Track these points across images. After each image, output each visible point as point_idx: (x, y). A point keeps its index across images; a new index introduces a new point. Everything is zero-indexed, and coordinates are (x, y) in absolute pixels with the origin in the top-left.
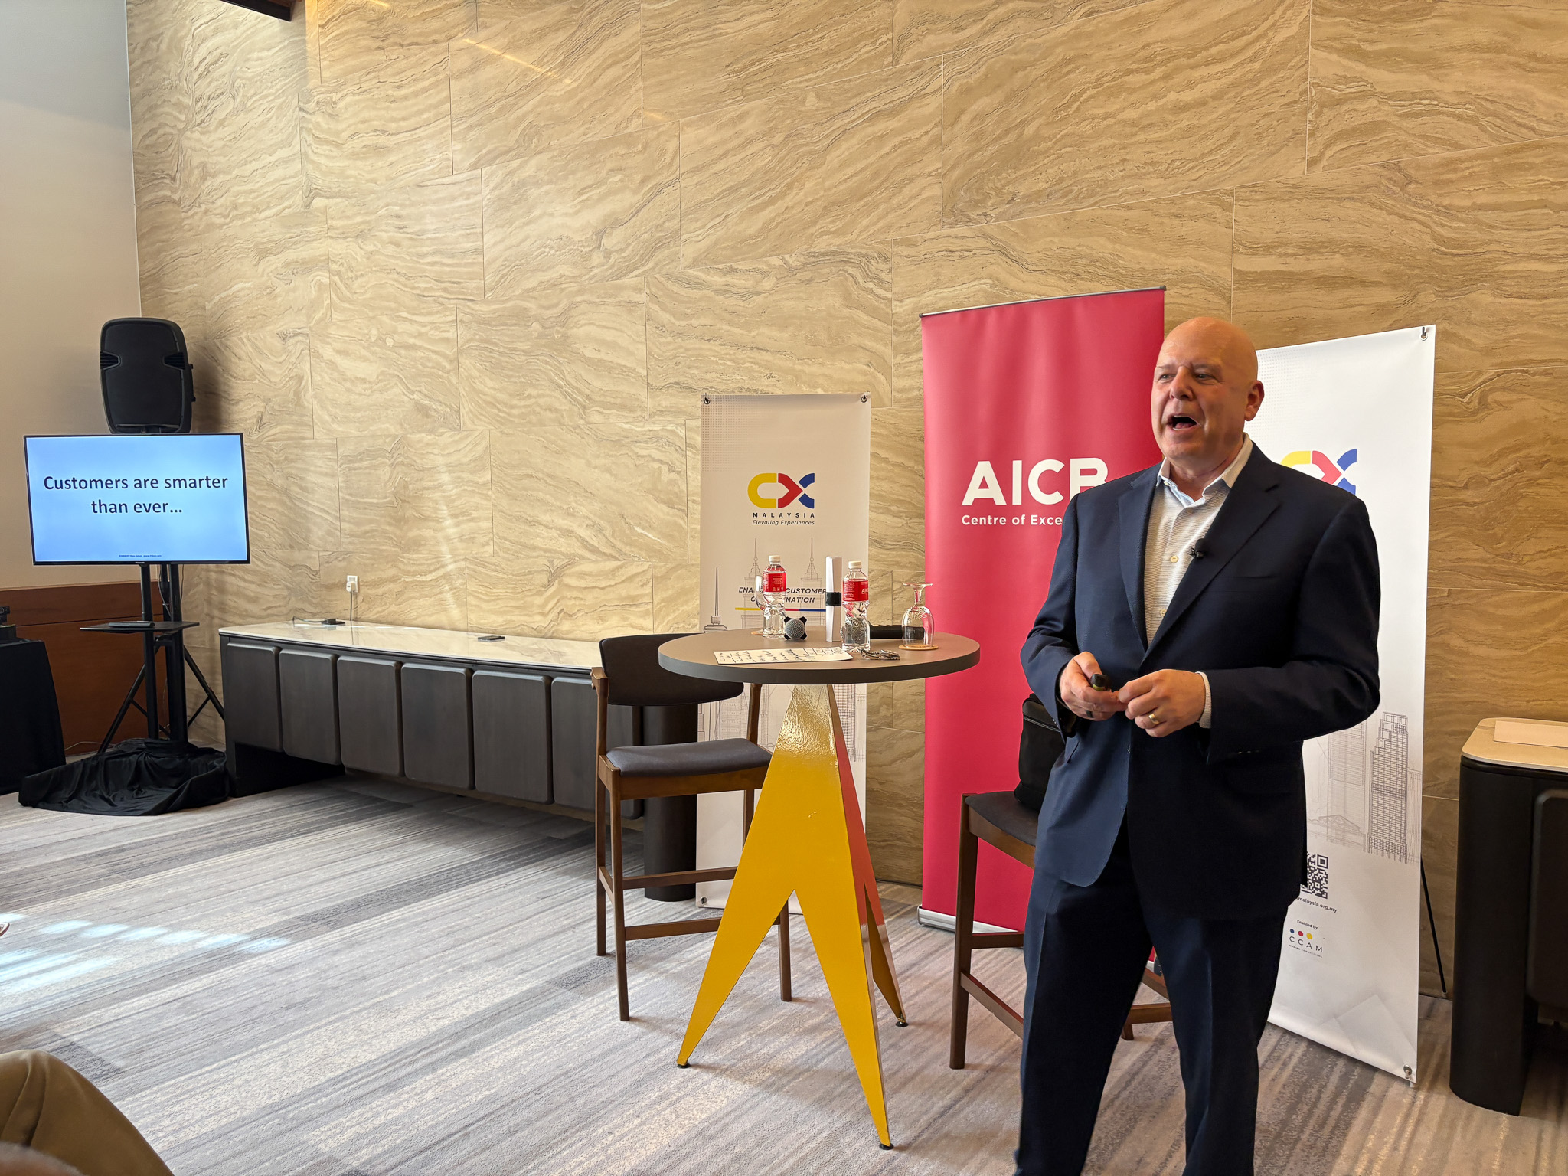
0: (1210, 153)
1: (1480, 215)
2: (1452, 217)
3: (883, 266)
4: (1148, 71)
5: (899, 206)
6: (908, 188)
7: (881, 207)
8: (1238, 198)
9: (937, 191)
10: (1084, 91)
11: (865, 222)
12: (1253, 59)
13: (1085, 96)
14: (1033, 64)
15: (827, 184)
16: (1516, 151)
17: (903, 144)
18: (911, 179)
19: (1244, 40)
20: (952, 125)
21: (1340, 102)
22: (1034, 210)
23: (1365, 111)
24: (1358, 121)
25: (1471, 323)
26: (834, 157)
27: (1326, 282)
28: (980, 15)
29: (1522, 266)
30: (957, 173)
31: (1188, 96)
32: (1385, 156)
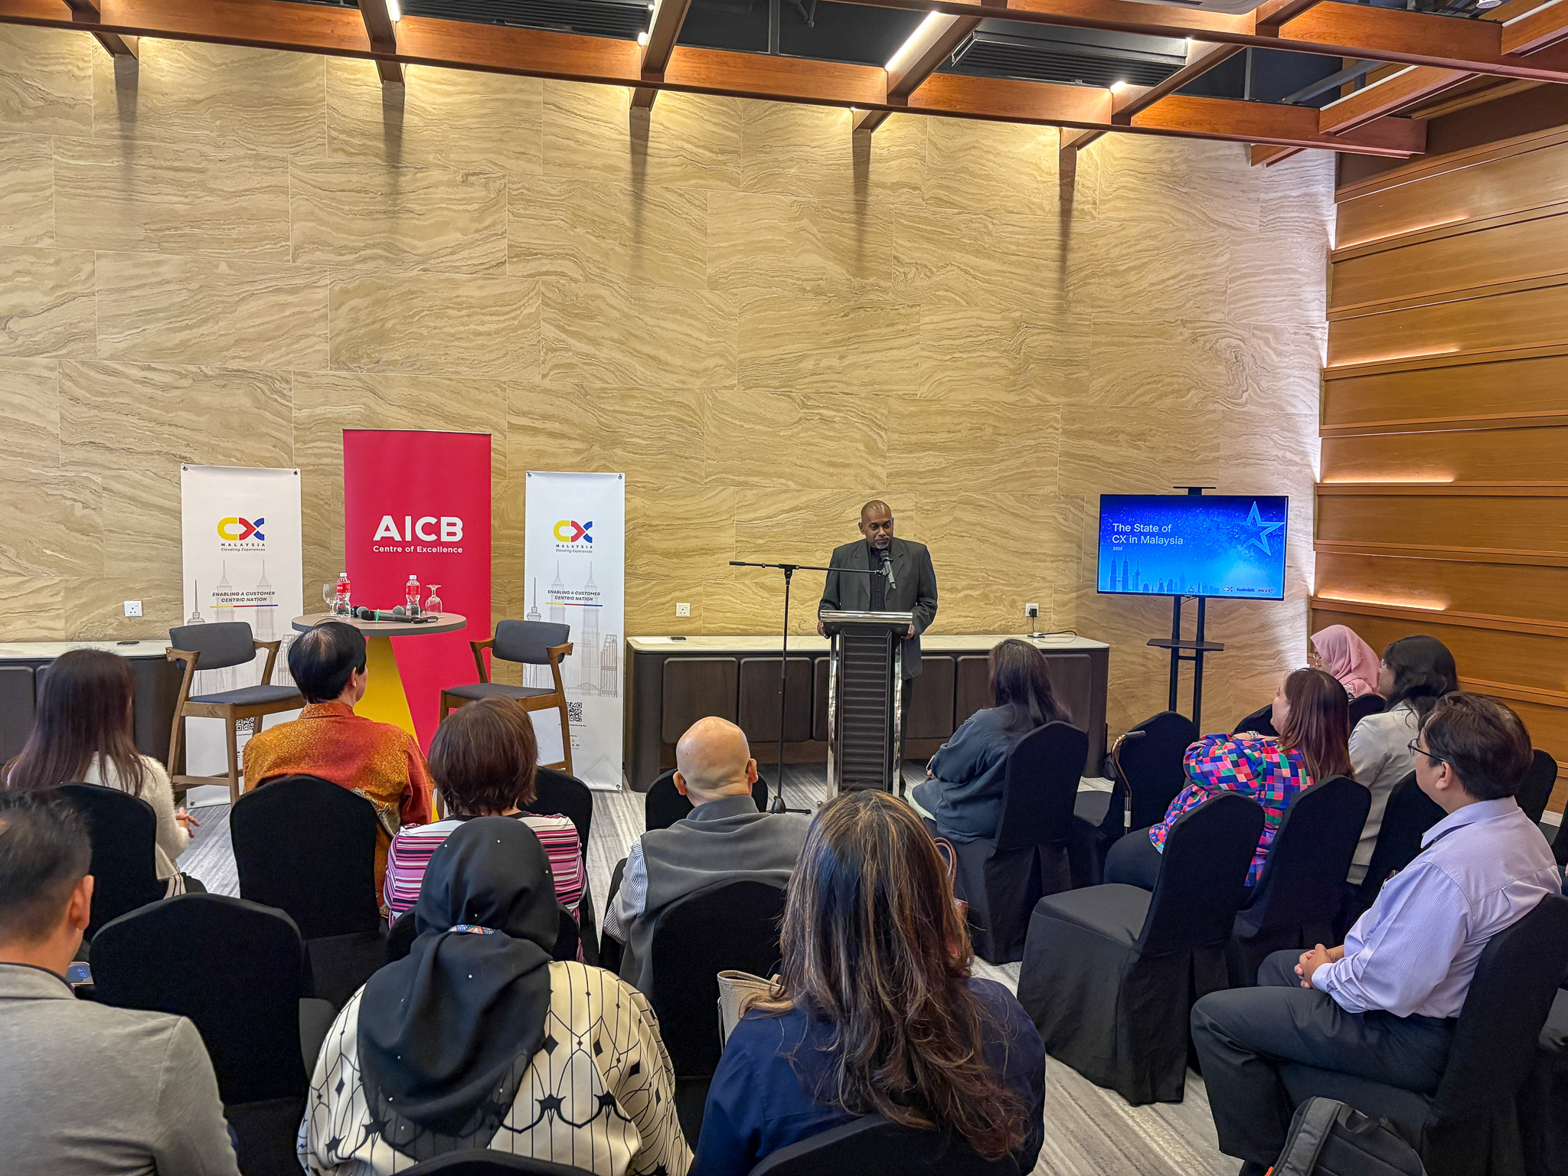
0: (493, 360)
1: (617, 415)
2: (605, 414)
3: (285, 385)
4: (459, 310)
5: (298, 351)
6: (304, 341)
7: (283, 349)
8: (509, 386)
9: (327, 347)
10: (422, 311)
11: (270, 356)
12: (514, 319)
13: (423, 314)
14: (391, 288)
15: (238, 326)
16: (630, 389)
17: (299, 313)
18: (306, 336)
19: (508, 308)
20: (337, 309)
21: (556, 350)
22: (393, 371)
23: (568, 357)
24: (565, 361)
25: (614, 462)
26: (244, 309)
27: (552, 435)
28: (355, 250)
29: (633, 440)
30: (340, 339)
31: (481, 329)
32: (576, 381)
